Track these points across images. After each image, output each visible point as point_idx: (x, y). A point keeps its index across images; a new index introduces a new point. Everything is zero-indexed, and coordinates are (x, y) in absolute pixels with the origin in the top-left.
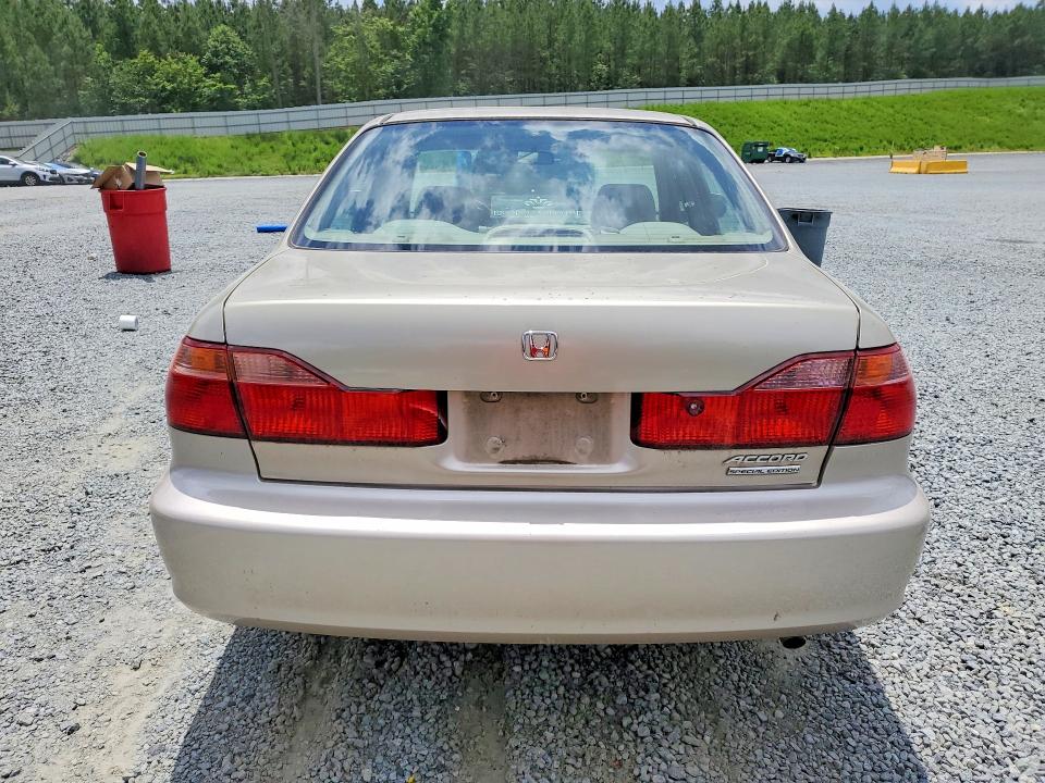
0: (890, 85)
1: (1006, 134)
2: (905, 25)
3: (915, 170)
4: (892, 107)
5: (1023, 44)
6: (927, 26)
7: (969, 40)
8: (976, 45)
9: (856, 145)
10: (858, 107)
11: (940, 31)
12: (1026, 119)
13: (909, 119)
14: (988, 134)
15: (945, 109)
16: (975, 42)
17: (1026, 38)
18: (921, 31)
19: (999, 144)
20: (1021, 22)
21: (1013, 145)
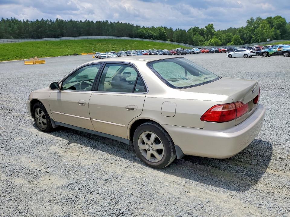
0: (9, 40)
1: (46, 53)
2: (8, 24)
3: (32, 63)
4: (13, 46)
5: (41, 30)
6: (14, 24)
7: (27, 29)
8: (29, 30)
9: (6, 57)
10: (2, 47)
11: (18, 26)
12: (48, 49)
13: (19, 50)
14: (42, 53)
15: (27, 47)
16: (29, 29)
17: (42, 29)
18: (13, 25)
19: (45, 55)
20: (39, 24)
21: (48, 55)
